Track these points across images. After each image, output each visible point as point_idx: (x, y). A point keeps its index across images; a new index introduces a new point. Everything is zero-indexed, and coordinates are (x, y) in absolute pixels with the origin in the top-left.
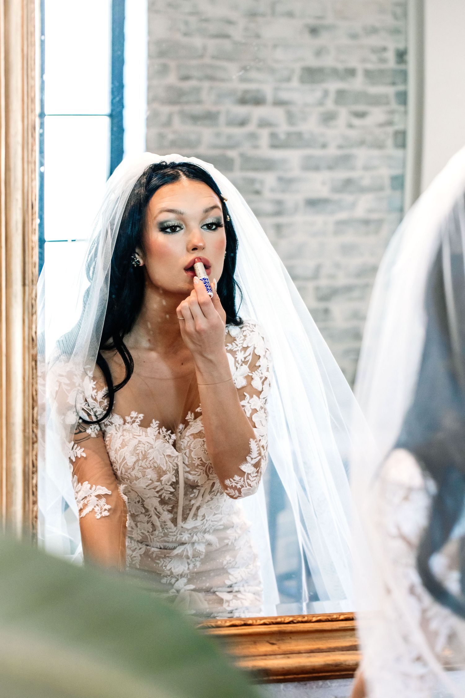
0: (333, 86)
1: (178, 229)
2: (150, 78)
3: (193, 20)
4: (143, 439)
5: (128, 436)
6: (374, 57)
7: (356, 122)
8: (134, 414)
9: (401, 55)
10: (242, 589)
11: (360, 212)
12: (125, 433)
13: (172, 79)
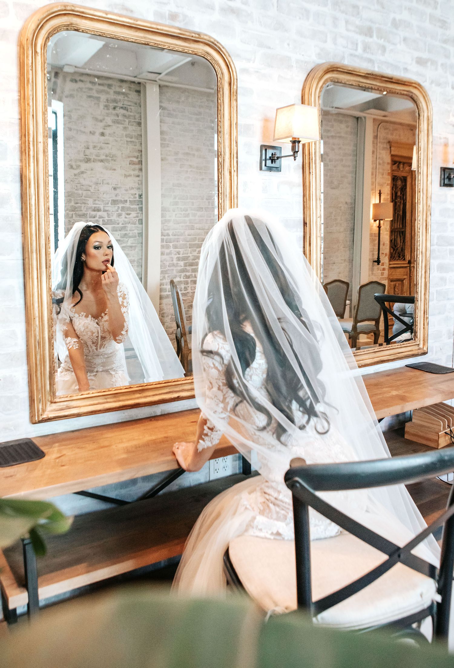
0: (121, 205)
1: (100, 248)
2: (65, 204)
3: (78, 185)
4: (86, 321)
5: (81, 321)
6: (132, 197)
7: (127, 216)
8: (82, 313)
9: (140, 196)
10: (118, 370)
11: (129, 244)
12: (80, 320)
13: (73, 203)
